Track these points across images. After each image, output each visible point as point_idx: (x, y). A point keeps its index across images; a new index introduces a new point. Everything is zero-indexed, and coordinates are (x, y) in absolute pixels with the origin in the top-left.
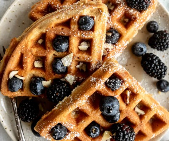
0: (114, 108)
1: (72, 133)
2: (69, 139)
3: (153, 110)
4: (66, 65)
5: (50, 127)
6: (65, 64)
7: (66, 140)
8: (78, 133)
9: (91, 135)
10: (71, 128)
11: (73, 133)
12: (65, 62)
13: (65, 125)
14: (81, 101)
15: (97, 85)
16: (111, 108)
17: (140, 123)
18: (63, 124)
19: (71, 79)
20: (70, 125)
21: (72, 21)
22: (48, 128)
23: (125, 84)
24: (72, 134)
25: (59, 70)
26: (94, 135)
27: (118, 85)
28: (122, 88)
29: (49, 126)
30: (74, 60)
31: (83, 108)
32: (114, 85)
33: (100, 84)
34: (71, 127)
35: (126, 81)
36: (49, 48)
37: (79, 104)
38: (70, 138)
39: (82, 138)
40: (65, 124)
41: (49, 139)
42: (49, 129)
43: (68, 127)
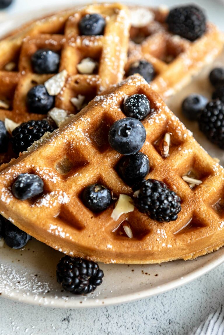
0: (133, 127)
1: (53, 193)
2: (47, 205)
3: (218, 174)
4: (52, 92)
5: (12, 174)
6: (50, 90)
7: (41, 208)
8: (64, 193)
9: (91, 195)
10: (52, 180)
11: (57, 192)
12: (51, 86)
13: (41, 173)
14: (75, 127)
15: (106, 101)
16: (128, 127)
17: (192, 195)
18: (38, 170)
19: (61, 115)
20: (50, 174)
21: (68, 23)
22: (7, 174)
23: (159, 112)
24: (53, 196)
25: (38, 98)
26: (97, 197)
27: (144, 101)
28: (153, 120)
29: (10, 171)
30: (68, 86)
31: (78, 144)
32: (136, 100)
33: (111, 101)
34: (52, 178)
35: (159, 107)
36: (24, 69)
37: (70, 133)
38: (50, 203)
39: (72, 206)
40: (41, 170)
41: (6, 199)
42: (8, 177)
43: (46, 179)
